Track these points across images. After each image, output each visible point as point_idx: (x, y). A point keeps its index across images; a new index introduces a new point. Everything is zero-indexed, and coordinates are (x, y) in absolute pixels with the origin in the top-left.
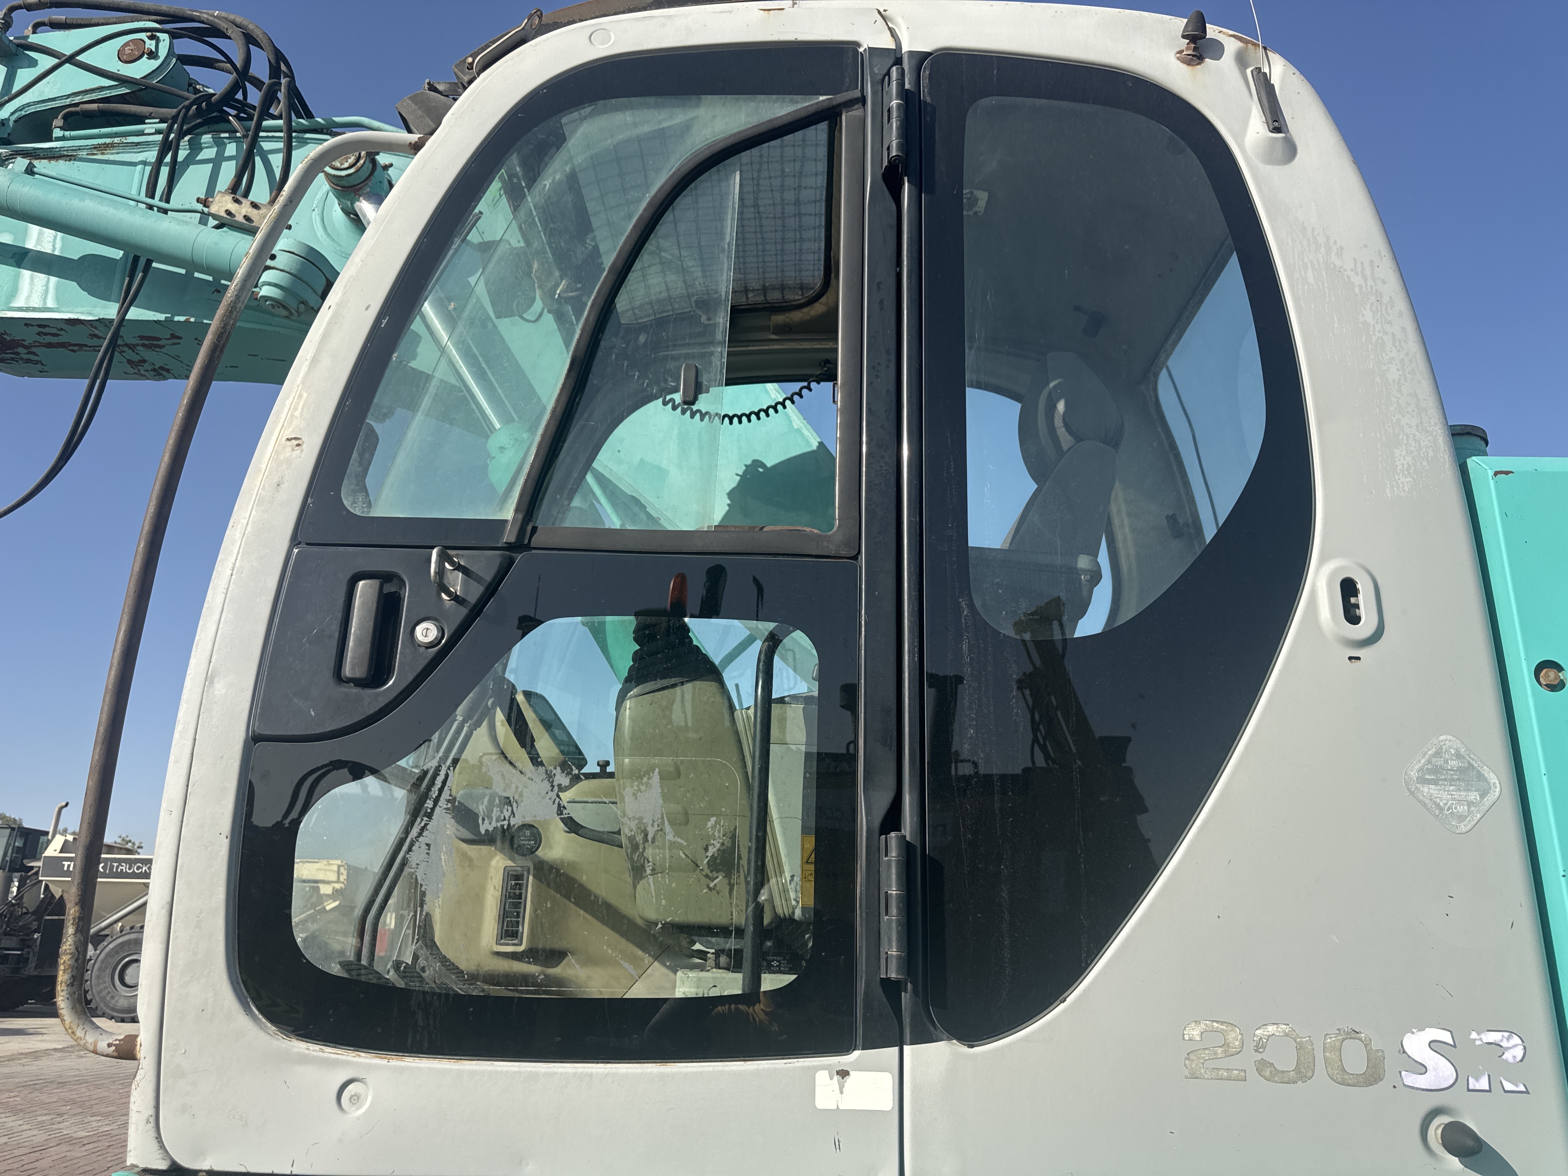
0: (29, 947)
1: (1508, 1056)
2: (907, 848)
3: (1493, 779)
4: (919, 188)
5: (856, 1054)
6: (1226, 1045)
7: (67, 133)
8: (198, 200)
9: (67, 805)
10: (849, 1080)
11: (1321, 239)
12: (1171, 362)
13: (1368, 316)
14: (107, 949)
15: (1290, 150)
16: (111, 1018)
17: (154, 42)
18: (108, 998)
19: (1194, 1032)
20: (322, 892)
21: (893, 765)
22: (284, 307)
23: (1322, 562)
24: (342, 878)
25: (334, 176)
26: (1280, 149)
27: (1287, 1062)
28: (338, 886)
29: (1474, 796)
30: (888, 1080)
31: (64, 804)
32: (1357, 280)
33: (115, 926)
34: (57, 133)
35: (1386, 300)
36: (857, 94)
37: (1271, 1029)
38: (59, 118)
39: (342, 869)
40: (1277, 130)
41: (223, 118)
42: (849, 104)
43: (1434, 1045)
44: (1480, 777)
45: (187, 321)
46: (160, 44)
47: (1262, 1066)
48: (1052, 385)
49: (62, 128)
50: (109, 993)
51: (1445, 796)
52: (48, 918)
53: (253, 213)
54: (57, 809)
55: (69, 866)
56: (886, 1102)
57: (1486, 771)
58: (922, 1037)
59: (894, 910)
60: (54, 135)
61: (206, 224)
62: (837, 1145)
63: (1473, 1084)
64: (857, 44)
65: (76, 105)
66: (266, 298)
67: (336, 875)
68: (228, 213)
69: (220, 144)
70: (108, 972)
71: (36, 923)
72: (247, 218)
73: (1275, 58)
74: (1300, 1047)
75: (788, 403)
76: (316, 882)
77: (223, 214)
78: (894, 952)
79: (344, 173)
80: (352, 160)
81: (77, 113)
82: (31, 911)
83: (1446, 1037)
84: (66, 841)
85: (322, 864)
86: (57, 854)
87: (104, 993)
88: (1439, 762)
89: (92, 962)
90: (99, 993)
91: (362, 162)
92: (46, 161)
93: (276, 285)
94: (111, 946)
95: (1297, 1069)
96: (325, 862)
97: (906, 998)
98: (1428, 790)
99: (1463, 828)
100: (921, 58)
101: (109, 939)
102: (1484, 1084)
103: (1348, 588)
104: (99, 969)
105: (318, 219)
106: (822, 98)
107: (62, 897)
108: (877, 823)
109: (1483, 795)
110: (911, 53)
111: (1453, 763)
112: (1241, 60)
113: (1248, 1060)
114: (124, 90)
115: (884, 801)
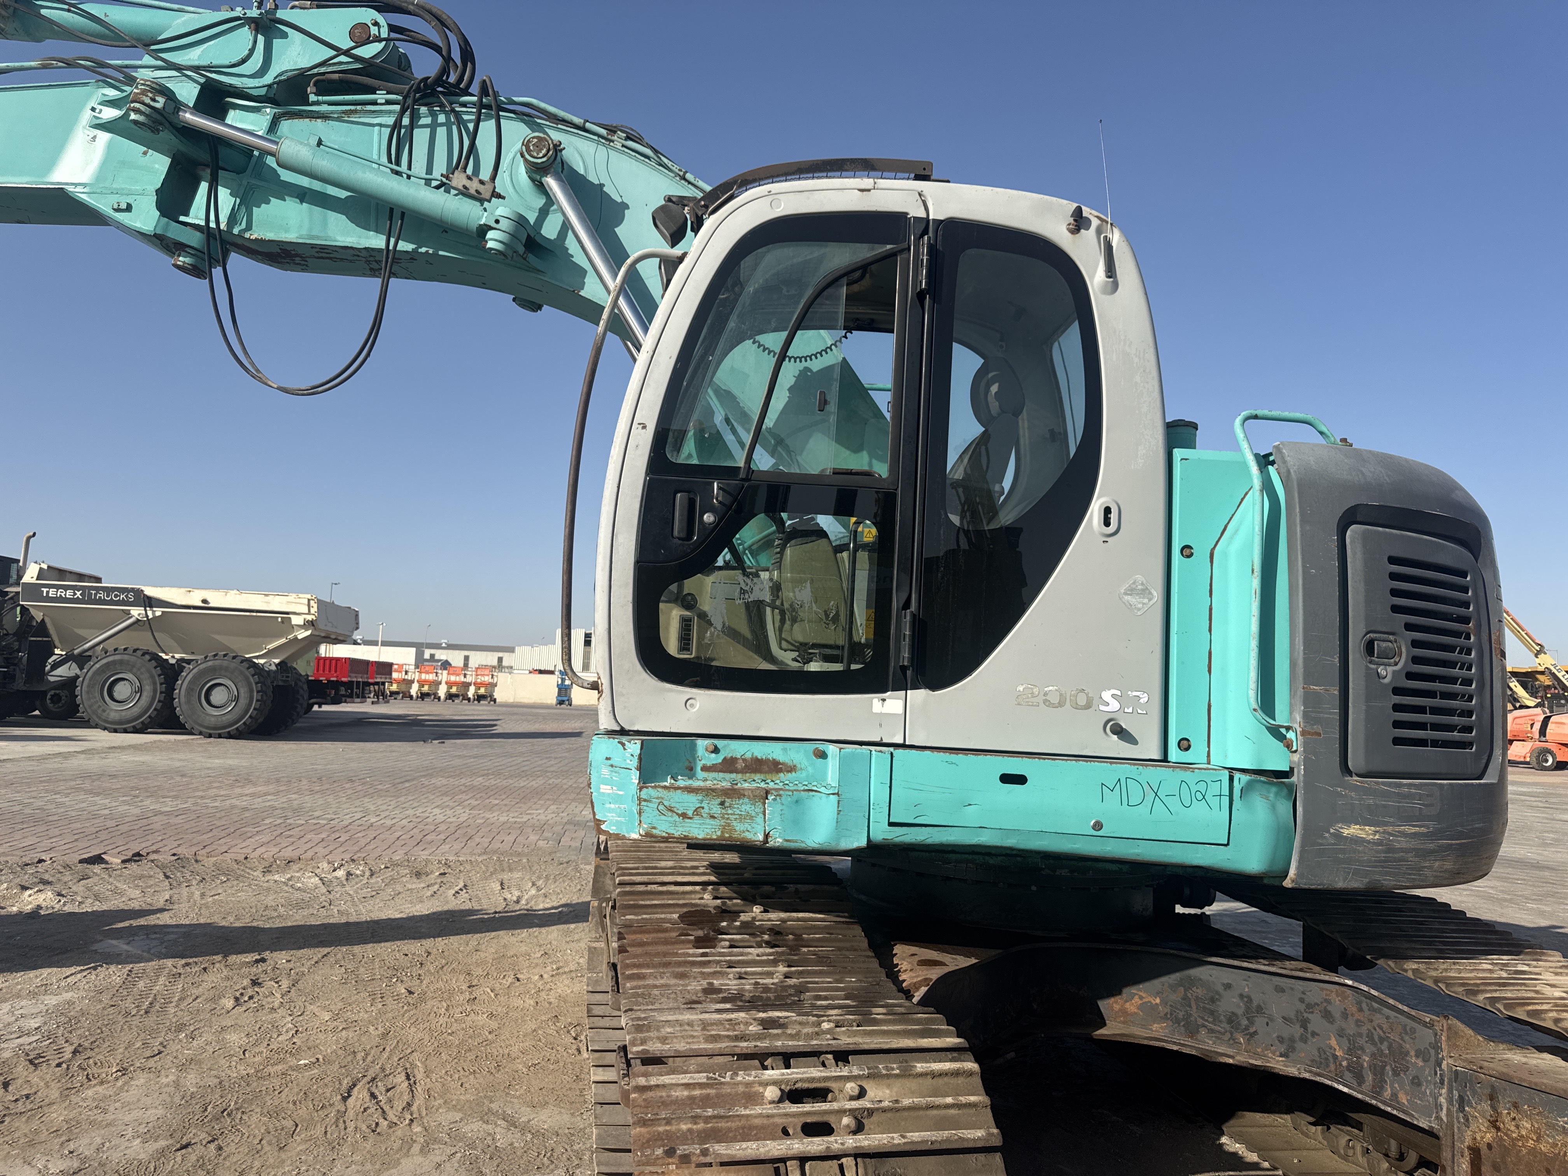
0: (15, 665)
1: (1141, 701)
2: (913, 616)
3: (1155, 594)
4: (934, 300)
5: (889, 693)
6: (1033, 693)
7: (320, 98)
8: (442, 175)
9: (34, 534)
10: (886, 702)
11: (1122, 338)
12: (1061, 339)
13: (1138, 379)
14: (94, 668)
15: (1115, 286)
16: (105, 729)
17: (376, 28)
18: (100, 711)
19: (1021, 688)
20: (294, 622)
21: (909, 581)
22: (504, 255)
23: (1098, 498)
24: (313, 611)
25: (533, 162)
26: (1110, 286)
27: (1055, 701)
28: (310, 618)
29: (1146, 601)
30: (901, 703)
31: (31, 534)
32: (1136, 360)
33: (97, 648)
34: (313, 98)
35: (1147, 371)
36: (905, 245)
37: (1051, 688)
38: (311, 84)
39: (312, 603)
40: (1109, 277)
41: (434, 93)
42: (901, 251)
43: (1113, 696)
44: (1150, 593)
45: (427, 252)
46: (381, 29)
47: (1045, 701)
48: (991, 375)
49: (316, 94)
50: (100, 707)
51: (1134, 600)
52: (32, 639)
53: (481, 188)
54: (25, 539)
55: (48, 592)
56: (901, 711)
57: (1153, 591)
58: (915, 687)
59: (907, 640)
60: (311, 100)
61: (449, 193)
62: (881, 725)
63: (1126, 710)
64: (907, 214)
65: (323, 74)
66: (491, 249)
67: (306, 607)
68: (465, 187)
69: (434, 115)
70: (98, 688)
71: (17, 643)
72: (477, 192)
73: (1116, 230)
74: (1061, 695)
75: (833, 347)
76: (287, 613)
77: (461, 188)
78: (906, 655)
79: (539, 161)
80: (544, 151)
81: (323, 81)
82: (10, 632)
83: (1119, 693)
84: (41, 569)
85: (292, 597)
86: (34, 581)
87: (95, 707)
88: (1134, 586)
89: (81, 679)
90: (90, 706)
91: (551, 153)
92: (308, 120)
93: (496, 240)
94: (97, 666)
95: (1059, 703)
96: (294, 595)
97: (909, 673)
98: (1127, 598)
99: (1139, 613)
100: (938, 222)
101: (94, 659)
102: (1130, 710)
103: (1107, 510)
104: (88, 686)
105: (509, 180)
106: (889, 247)
107: (43, 620)
108: (901, 606)
109: (1150, 600)
110: (934, 220)
111: (1140, 587)
112: (1099, 231)
113: (1041, 698)
114: (358, 66)
115: (904, 596)
